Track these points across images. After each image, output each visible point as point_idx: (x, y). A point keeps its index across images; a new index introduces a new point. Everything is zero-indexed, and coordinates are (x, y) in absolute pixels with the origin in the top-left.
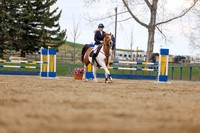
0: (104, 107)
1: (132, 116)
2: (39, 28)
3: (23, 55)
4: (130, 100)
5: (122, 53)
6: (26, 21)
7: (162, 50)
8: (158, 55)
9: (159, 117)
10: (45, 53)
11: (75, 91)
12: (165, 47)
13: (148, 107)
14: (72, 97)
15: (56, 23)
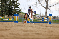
0: (33, 31)
1: (41, 34)
2: (13, 8)
3: (9, 16)
4: (40, 29)
5: (38, 15)
6: (10, 6)
7: (50, 15)
8: (48, 16)
9: (49, 34)
10: (15, 15)
11: (24, 27)
12: (51, 14)
13: (45, 31)
14: (23, 29)
15: (18, 7)
